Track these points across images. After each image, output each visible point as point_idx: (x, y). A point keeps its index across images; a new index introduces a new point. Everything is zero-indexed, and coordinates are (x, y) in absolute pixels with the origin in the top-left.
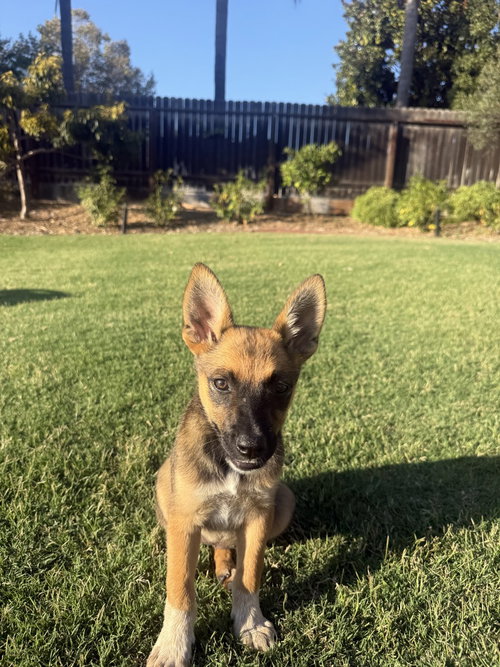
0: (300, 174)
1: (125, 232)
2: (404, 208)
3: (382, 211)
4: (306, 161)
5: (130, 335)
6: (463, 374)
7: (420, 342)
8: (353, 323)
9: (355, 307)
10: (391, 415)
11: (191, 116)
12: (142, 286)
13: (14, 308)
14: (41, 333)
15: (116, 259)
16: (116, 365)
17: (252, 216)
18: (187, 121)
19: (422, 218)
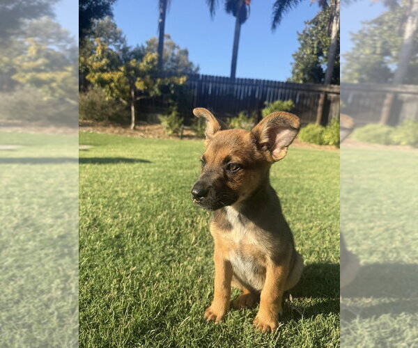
1: (181, 139)
2: (327, 135)
11: (218, 85)
15: (178, 149)
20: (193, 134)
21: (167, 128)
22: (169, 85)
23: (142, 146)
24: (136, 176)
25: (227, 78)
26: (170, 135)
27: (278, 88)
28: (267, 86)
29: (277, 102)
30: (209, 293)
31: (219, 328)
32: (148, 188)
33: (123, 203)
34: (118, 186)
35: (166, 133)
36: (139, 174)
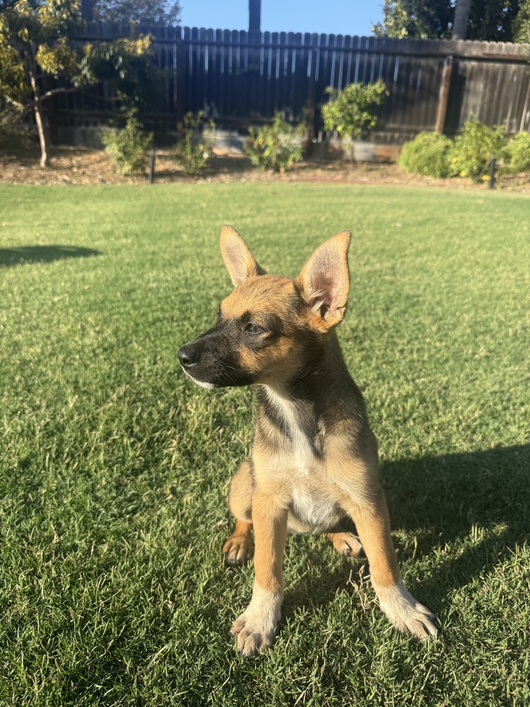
0: (344, 117)
1: (152, 181)
2: (456, 156)
3: (431, 159)
4: (350, 102)
5: (176, 296)
6: (518, 339)
7: (474, 305)
8: (404, 284)
9: (405, 267)
10: (445, 379)
11: (222, 50)
12: (179, 242)
13: (51, 266)
14: (84, 292)
15: (147, 212)
16: (167, 327)
17: (290, 163)
18: (218, 56)
19: (475, 168)
21: (120, 159)
22: (114, 58)
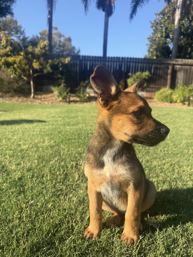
1: (69, 103)
2: (175, 95)
3: (166, 97)
4: (137, 78)
15: (67, 111)
18: (93, 64)
19: (182, 99)
20: (78, 99)
21: (58, 96)
22: (58, 64)
23: (40, 110)
24: (34, 133)
25: (101, 57)
26: (60, 101)
27: (138, 63)
28: (130, 62)
29: (138, 73)
30: (88, 217)
31: (96, 243)
32: (44, 141)
33: (25, 153)
34: (20, 141)
35: (58, 100)
36: (37, 131)
